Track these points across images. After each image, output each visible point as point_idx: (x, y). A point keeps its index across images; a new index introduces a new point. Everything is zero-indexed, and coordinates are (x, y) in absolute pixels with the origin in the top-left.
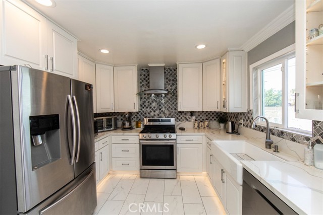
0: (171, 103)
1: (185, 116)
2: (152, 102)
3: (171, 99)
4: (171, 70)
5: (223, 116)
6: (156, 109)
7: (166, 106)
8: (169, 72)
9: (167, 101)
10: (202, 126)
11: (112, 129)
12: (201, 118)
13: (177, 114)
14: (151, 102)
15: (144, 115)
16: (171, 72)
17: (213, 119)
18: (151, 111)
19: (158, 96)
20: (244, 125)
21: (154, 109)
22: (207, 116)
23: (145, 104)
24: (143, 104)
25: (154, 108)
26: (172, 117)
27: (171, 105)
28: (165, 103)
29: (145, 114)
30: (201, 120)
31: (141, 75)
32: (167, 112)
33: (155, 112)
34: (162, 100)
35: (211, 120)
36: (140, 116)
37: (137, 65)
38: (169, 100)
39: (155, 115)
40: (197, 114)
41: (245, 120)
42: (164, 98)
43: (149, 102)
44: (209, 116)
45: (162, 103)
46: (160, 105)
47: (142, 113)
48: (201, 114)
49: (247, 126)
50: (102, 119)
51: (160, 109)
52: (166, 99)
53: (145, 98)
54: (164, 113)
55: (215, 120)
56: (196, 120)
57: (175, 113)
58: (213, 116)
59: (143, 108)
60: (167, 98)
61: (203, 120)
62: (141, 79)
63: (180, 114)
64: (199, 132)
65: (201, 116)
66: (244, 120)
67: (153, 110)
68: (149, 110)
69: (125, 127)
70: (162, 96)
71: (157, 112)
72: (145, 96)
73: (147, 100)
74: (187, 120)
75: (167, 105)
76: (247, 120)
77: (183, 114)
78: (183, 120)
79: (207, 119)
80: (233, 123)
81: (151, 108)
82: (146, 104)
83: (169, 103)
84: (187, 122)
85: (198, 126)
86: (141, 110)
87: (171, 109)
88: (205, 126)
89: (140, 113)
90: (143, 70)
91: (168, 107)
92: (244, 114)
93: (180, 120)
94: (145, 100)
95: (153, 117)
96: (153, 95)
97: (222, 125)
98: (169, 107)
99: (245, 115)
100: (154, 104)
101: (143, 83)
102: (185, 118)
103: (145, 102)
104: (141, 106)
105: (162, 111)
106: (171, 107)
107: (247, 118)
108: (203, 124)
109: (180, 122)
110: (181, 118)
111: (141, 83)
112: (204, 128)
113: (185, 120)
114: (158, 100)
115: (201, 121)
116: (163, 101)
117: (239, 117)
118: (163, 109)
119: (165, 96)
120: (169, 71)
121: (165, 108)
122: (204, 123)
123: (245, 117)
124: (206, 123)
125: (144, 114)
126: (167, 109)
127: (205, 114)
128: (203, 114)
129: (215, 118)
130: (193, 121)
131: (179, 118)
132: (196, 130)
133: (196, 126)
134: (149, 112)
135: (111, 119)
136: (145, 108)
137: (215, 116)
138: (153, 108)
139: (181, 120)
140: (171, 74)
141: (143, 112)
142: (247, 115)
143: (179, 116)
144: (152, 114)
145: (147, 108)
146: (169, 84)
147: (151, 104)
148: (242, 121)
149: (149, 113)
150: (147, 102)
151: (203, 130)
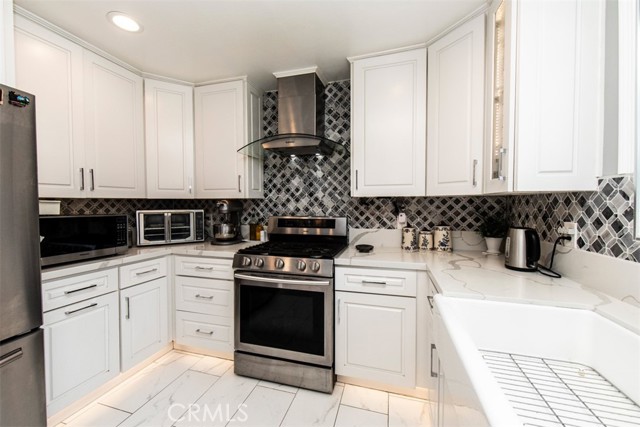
0: (340, 178)
1: (377, 213)
2: (292, 175)
3: (339, 168)
4: (341, 89)
5: (498, 214)
6: (302, 195)
7: (326, 185)
8: (335, 95)
9: (330, 174)
10: (425, 243)
11: (188, 239)
12: (425, 219)
13: (356, 208)
14: (288, 175)
15: (271, 210)
16: (340, 95)
17: (465, 225)
18: (288, 200)
19: (306, 160)
20: (581, 243)
21: (297, 194)
22: (444, 213)
23: (275, 181)
24: (270, 181)
25: (297, 190)
26: (341, 216)
27: (340, 184)
28: (325, 178)
29: (275, 205)
30: (426, 225)
31: (265, 109)
32: (329, 203)
33: (297, 200)
34: (315, 170)
35: (457, 225)
36: (262, 210)
37: (245, 77)
38: (335, 168)
39: (298, 210)
40: (413, 208)
41: (589, 222)
42: (321, 164)
43: (283, 176)
44: (451, 214)
45: (316, 179)
46: (311, 185)
47: (266, 205)
48: (425, 207)
49: (598, 246)
50: (163, 215)
51: (311, 195)
52: (327, 167)
53: (275, 166)
54: (321, 205)
55: (470, 226)
56: (409, 226)
57: (351, 203)
58: (463, 214)
59: (270, 191)
60: (330, 164)
61: (431, 225)
62: (265, 119)
63: (362, 208)
64: (415, 260)
65: (425, 214)
66: (582, 223)
67: (293, 195)
68: (283, 196)
69: (218, 236)
70: (316, 160)
71: (304, 202)
72: (274, 161)
73: (279, 171)
74: (384, 224)
75: (330, 184)
76: (598, 224)
77: (372, 208)
78: (372, 225)
79: (443, 224)
80: (531, 236)
81: (288, 190)
82: (277, 181)
83: (335, 179)
84: (383, 229)
85: (415, 243)
86: (266, 195)
87: (341, 194)
88: (436, 246)
89: (262, 205)
90: (269, 94)
91: (330, 189)
92: (582, 198)
93: (362, 225)
94: (275, 171)
95: (293, 214)
96: (294, 158)
97: (492, 243)
98: (335, 189)
99: (590, 202)
100: (296, 182)
101: (269, 129)
102: (378, 218)
103: (275, 176)
104: (265, 186)
105: (316, 199)
106: (339, 188)
107: (597, 213)
108: (429, 237)
109: (362, 230)
110: (367, 219)
111: (265, 128)
112: (433, 249)
113: (378, 225)
114: (306, 170)
115: (425, 229)
116: (319, 174)
117: (560, 211)
118: (319, 194)
119: (325, 159)
120: (335, 90)
121: (325, 190)
122: (433, 235)
123: (589, 212)
124: (441, 234)
125: (271, 205)
126: (330, 194)
127: (438, 207)
128: (432, 208)
129: (470, 220)
130: (399, 227)
131: (362, 218)
132: (408, 255)
133: (408, 243)
134: (284, 200)
135: (188, 215)
136: (274, 191)
137: (471, 214)
138: (293, 190)
139: (367, 224)
140: (341, 100)
141: (271, 201)
142: (598, 201)
143: (362, 214)
144: (291, 206)
145: (279, 191)
146: (335, 127)
147: (288, 181)
148: (571, 229)
149: (284, 205)
150: (279, 175)
151: (429, 253)
